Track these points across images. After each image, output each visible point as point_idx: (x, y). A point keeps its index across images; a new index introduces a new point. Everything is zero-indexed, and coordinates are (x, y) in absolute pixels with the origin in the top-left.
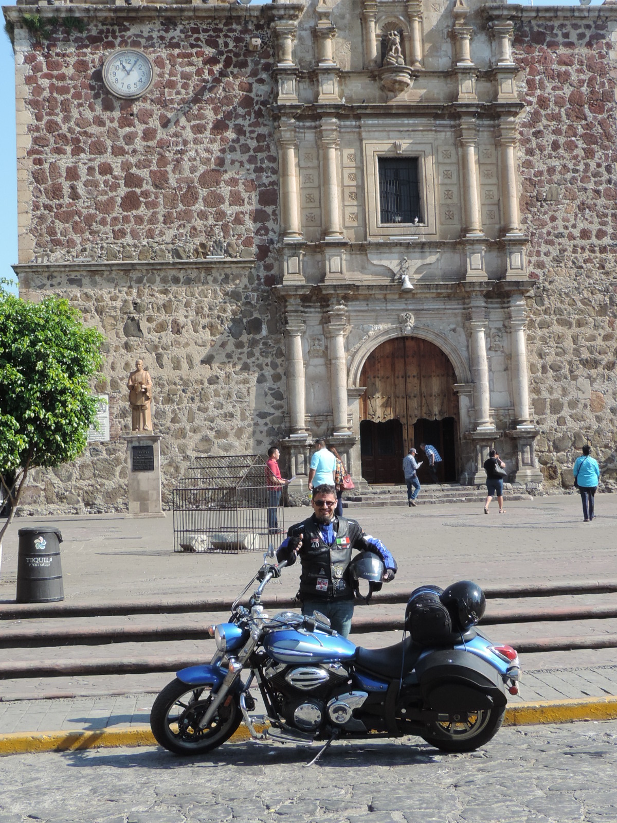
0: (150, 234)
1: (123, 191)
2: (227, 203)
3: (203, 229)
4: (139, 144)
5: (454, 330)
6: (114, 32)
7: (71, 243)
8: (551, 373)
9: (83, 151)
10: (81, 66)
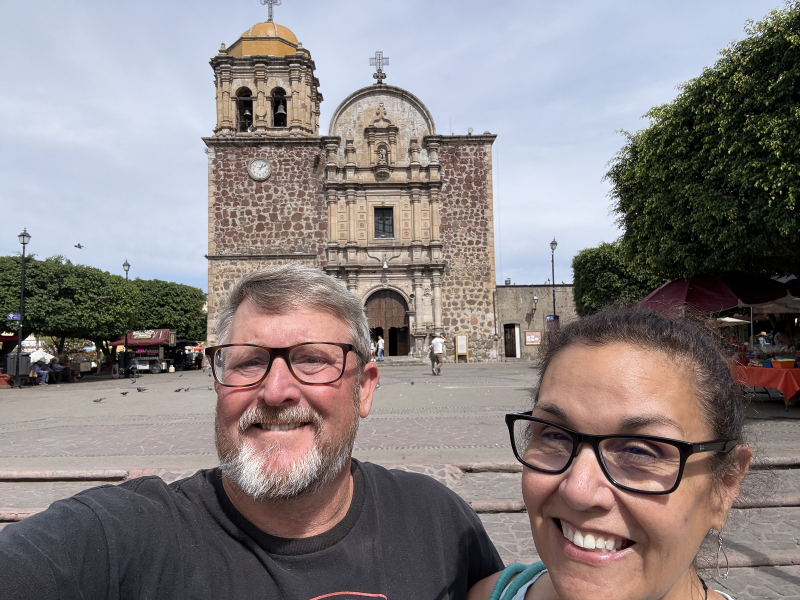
0: (269, 242)
1: (256, 222)
2: (304, 228)
3: (293, 240)
4: (264, 201)
5: (407, 286)
6: (254, 150)
7: (232, 246)
8: (452, 306)
9: (239, 204)
10: (238, 166)
